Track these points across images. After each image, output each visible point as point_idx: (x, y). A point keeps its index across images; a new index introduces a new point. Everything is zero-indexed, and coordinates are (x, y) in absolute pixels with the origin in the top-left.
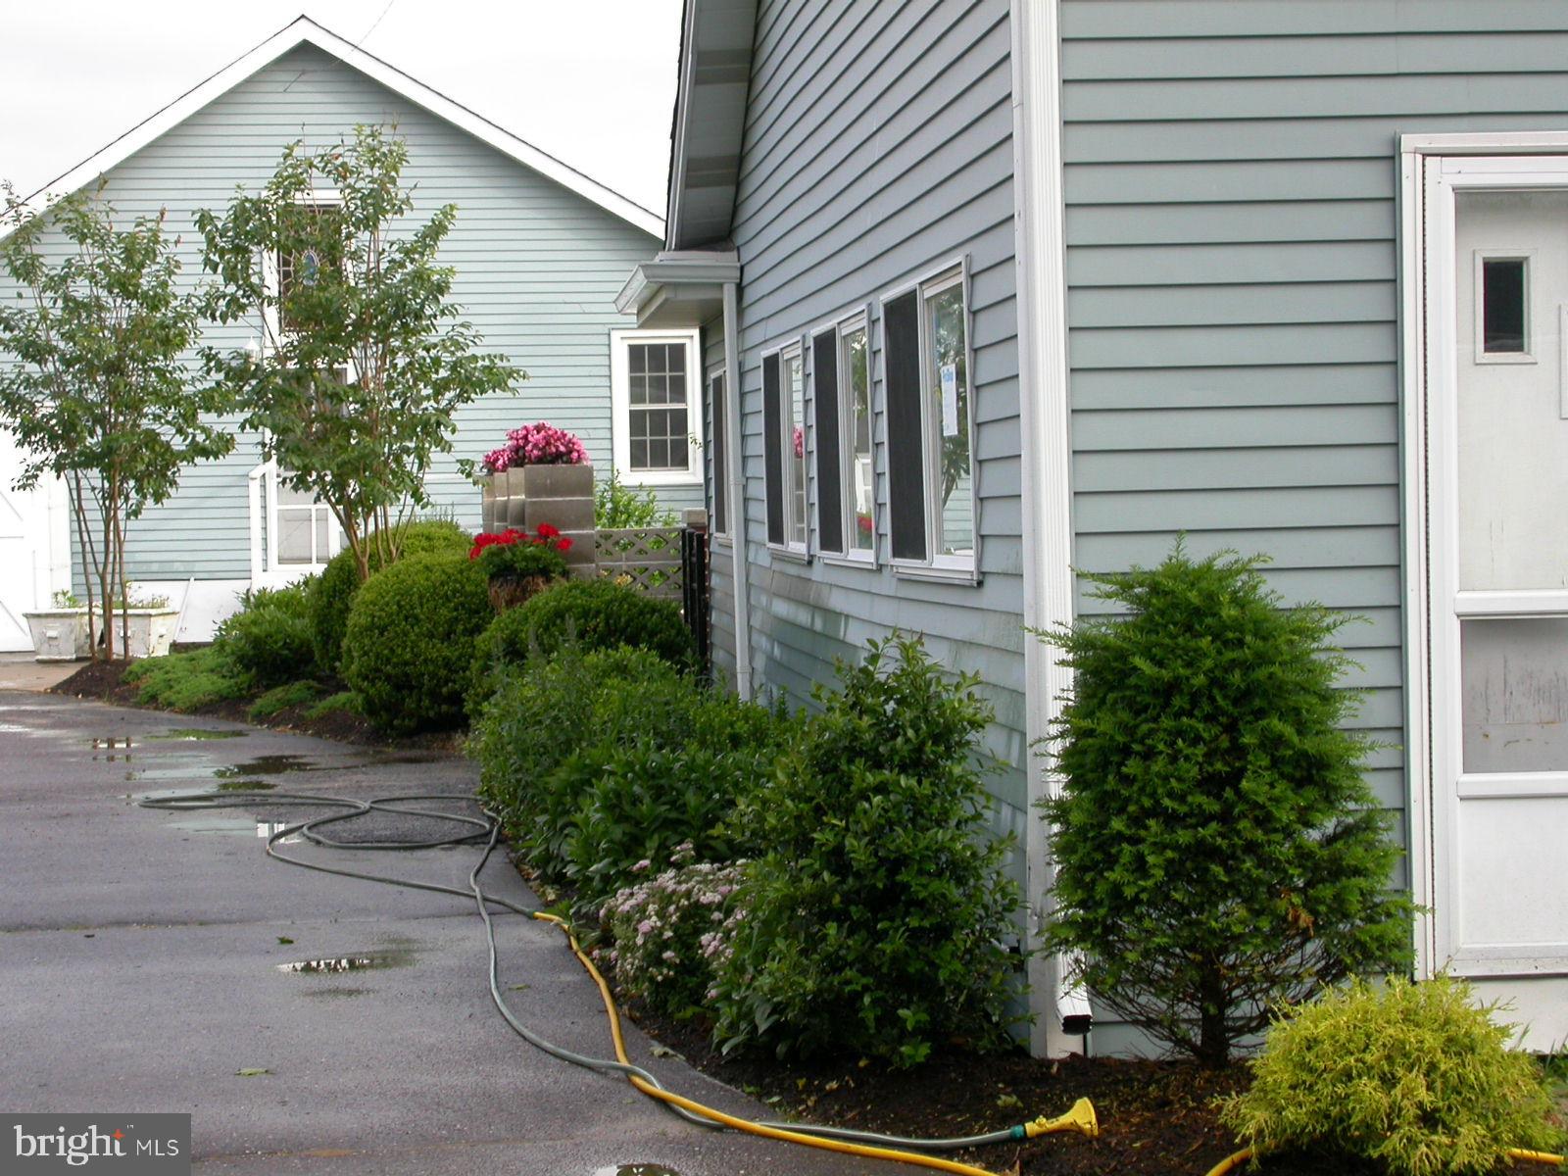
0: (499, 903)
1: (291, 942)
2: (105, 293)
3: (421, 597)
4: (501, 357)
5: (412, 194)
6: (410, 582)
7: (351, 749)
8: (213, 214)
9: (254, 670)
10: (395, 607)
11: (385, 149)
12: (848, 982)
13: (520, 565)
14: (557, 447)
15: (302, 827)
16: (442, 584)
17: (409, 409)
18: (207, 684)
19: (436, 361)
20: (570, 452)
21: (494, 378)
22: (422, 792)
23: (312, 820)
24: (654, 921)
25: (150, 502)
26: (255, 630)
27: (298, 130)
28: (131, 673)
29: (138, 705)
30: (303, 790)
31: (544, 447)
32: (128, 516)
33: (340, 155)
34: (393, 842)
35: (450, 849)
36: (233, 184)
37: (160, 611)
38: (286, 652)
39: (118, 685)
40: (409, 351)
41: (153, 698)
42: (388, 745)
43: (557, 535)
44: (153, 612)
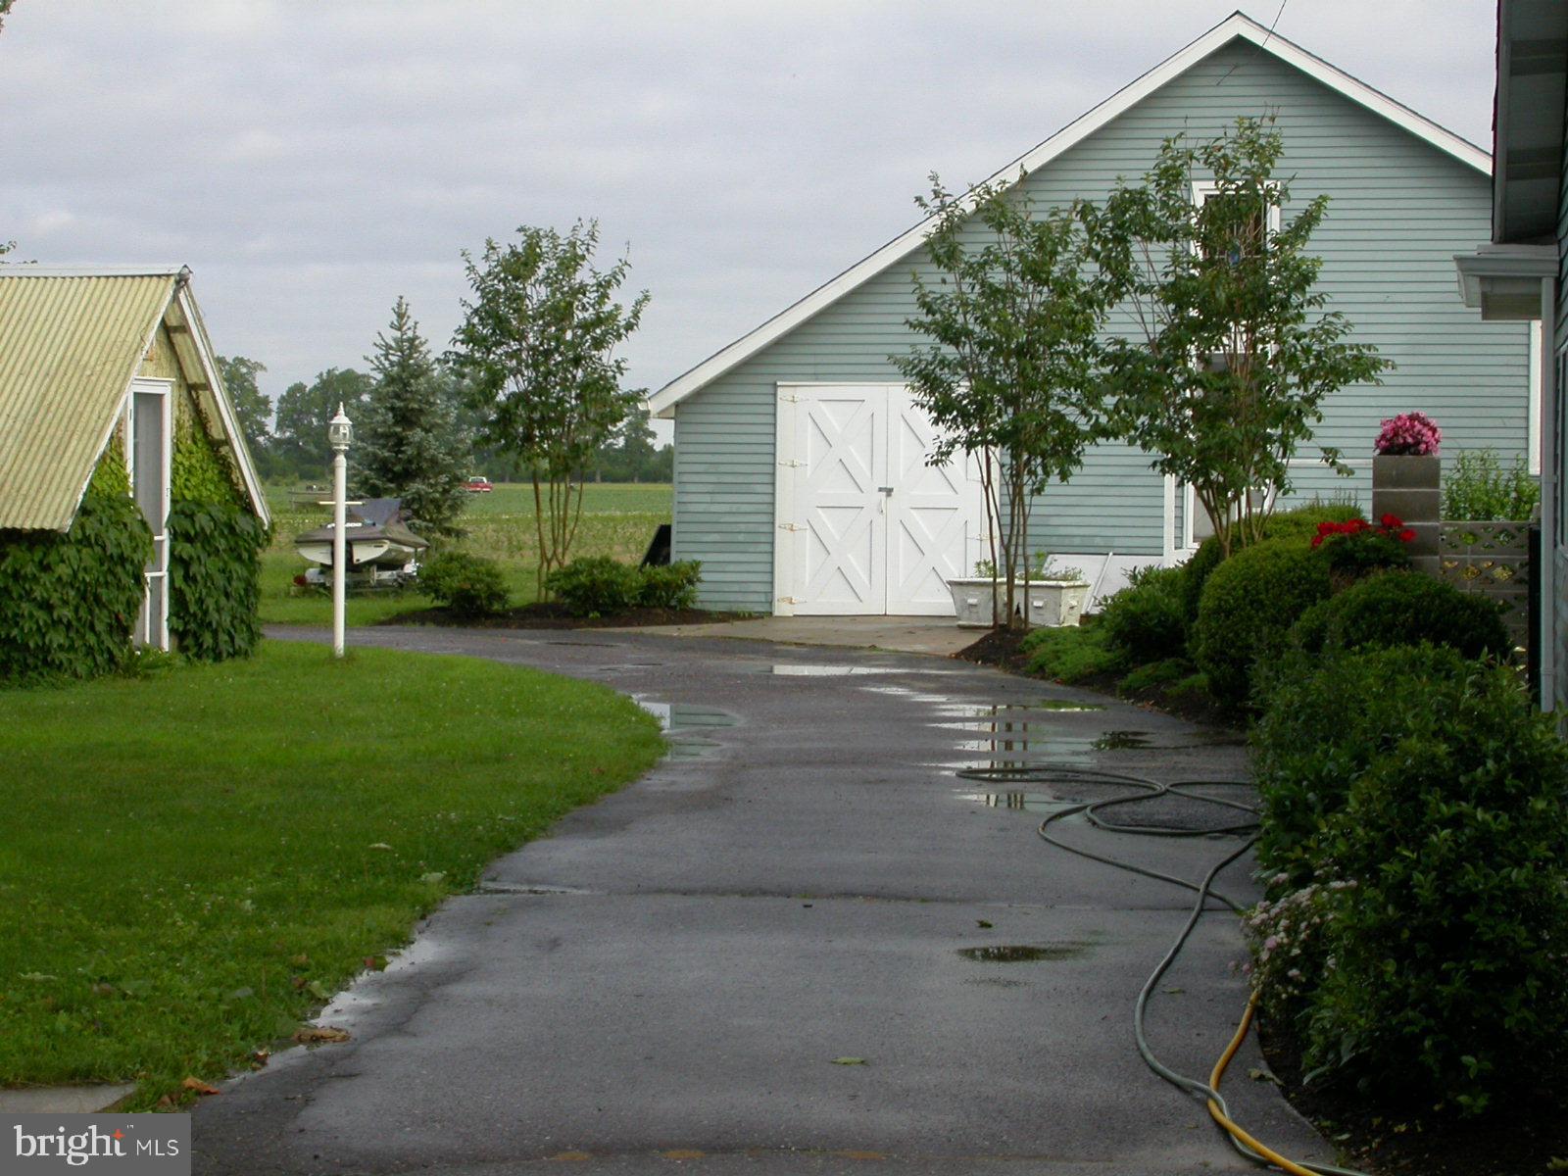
0: (1221, 899)
1: (990, 926)
2: (1019, 280)
3: (1267, 583)
4: (1369, 347)
5: (1290, 185)
6: (1257, 567)
7: (1195, 729)
8: (1094, 205)
9: (1129, 646)
10: (1241, 592)
11: (1263, 141)
12: (1409, 1022)
13: (1360, 555)
14: (1405, 439)
15: (1085, 807)
16: (1289, 571)
17: (1274, 397)
18: (1091, 656)
19: (1307, 350)
20: (1418, 443)
21: (1361, 367)
22: (1230, 778)
23: (1098, 801)
24: (1281, 937)
25: (1054, 479)
26: (1132, 607)
27: (1181, 123)
28: (1027, 642)
29: (1027, 674)
30: (1118, 768)
31: (1392, 438)
32: (1032, 492)
33: (1222, 147)
34: (1166, 827)
35: (1215, 838)
36: (1113, 175)
37: (1071, 583)
38: (1160, 630)
39: (1015, 652)
40: (1278, 338)
41: (1041, 668)
42: (1231, 727)
43: (1400, 526)
44: (1063, 584)
